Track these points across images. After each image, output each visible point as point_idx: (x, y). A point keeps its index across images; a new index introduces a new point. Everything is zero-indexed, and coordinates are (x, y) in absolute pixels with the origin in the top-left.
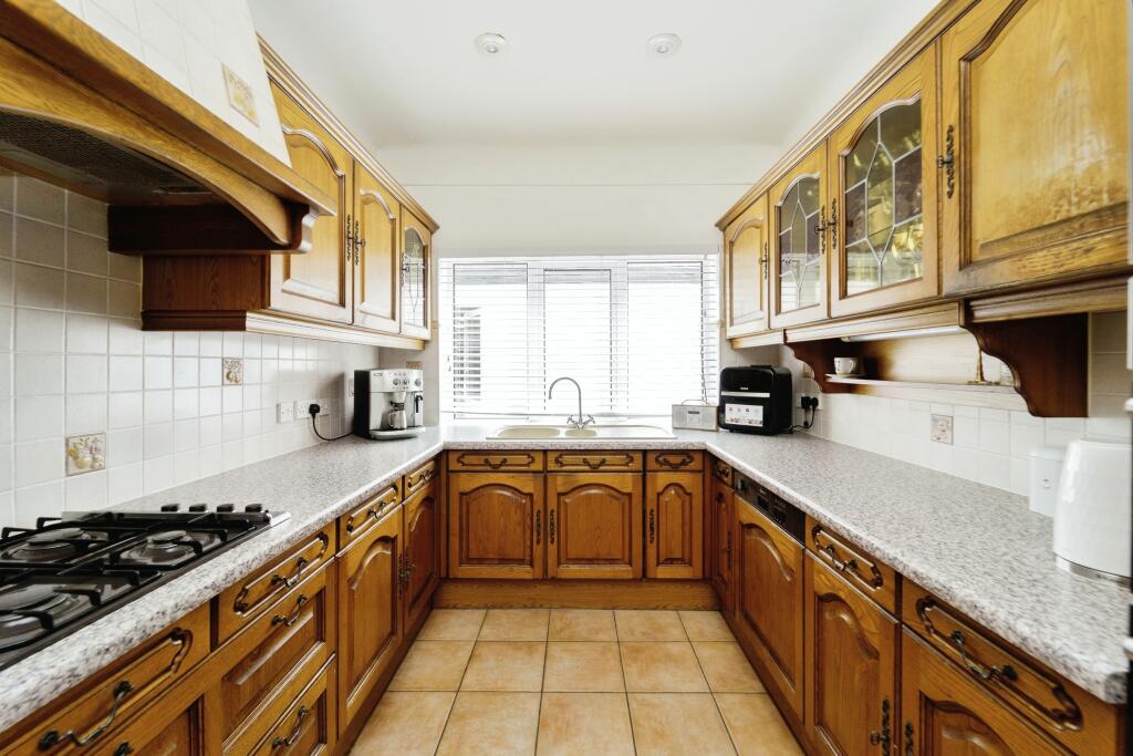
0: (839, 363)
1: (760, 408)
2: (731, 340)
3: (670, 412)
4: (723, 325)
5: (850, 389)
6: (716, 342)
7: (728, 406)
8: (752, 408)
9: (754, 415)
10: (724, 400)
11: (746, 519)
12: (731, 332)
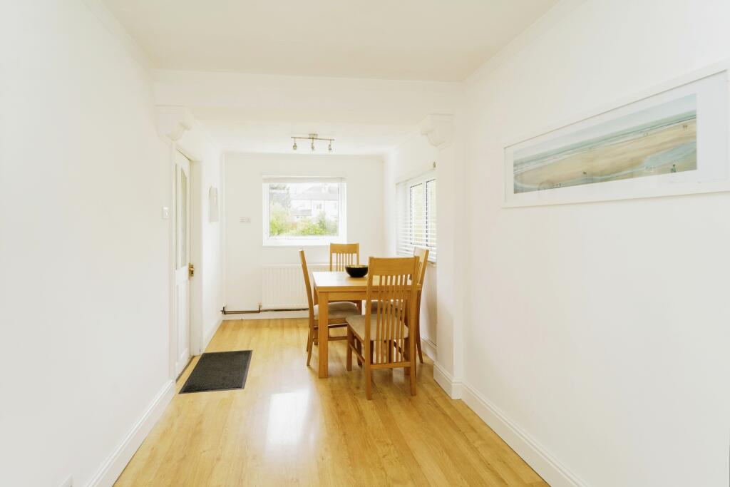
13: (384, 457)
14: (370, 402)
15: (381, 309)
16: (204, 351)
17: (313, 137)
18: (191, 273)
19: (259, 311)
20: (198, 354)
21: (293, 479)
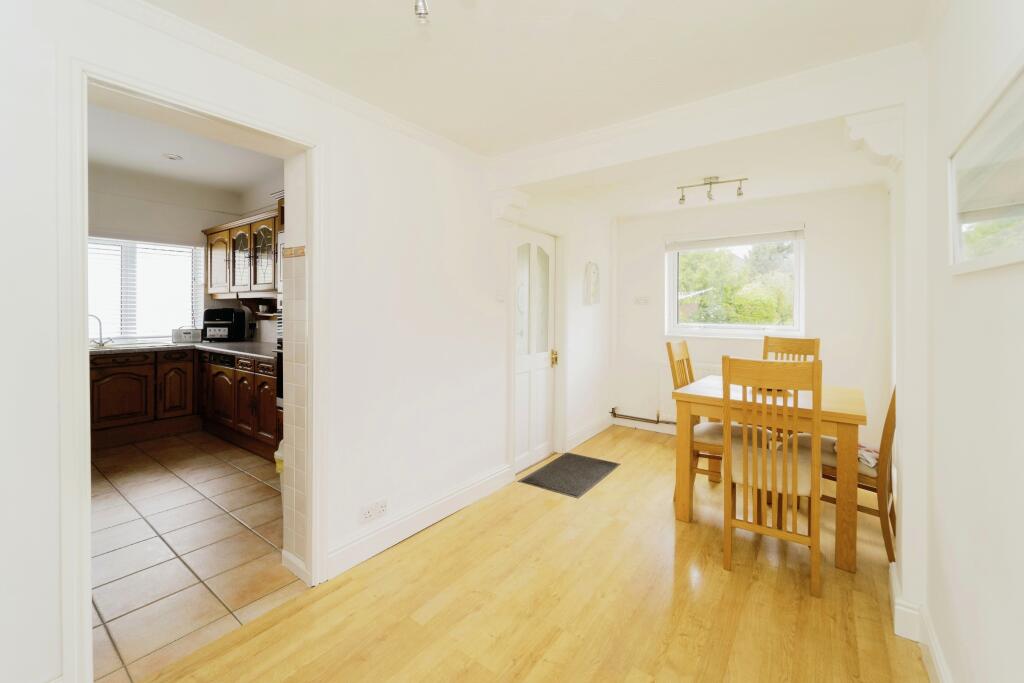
0: (261, 307)
1: (227, 329)
2: (212, 295)
3: (170, 334)
4: (206, 286)
5: (268, 318)
6: (202, 296)
7: (208, 329)
8: (222, 329)
9: (223, 332)
10: (206, 326)
11: (215, 371)
12: (211, 291)
13: (682, 635)
14: (726, 573)
15: (750, 438)
16: (568, 450)
17: (710, 182)
18: (555, 360)
19: (658, 422)
20: (561, 451)
21: (555, 596)
